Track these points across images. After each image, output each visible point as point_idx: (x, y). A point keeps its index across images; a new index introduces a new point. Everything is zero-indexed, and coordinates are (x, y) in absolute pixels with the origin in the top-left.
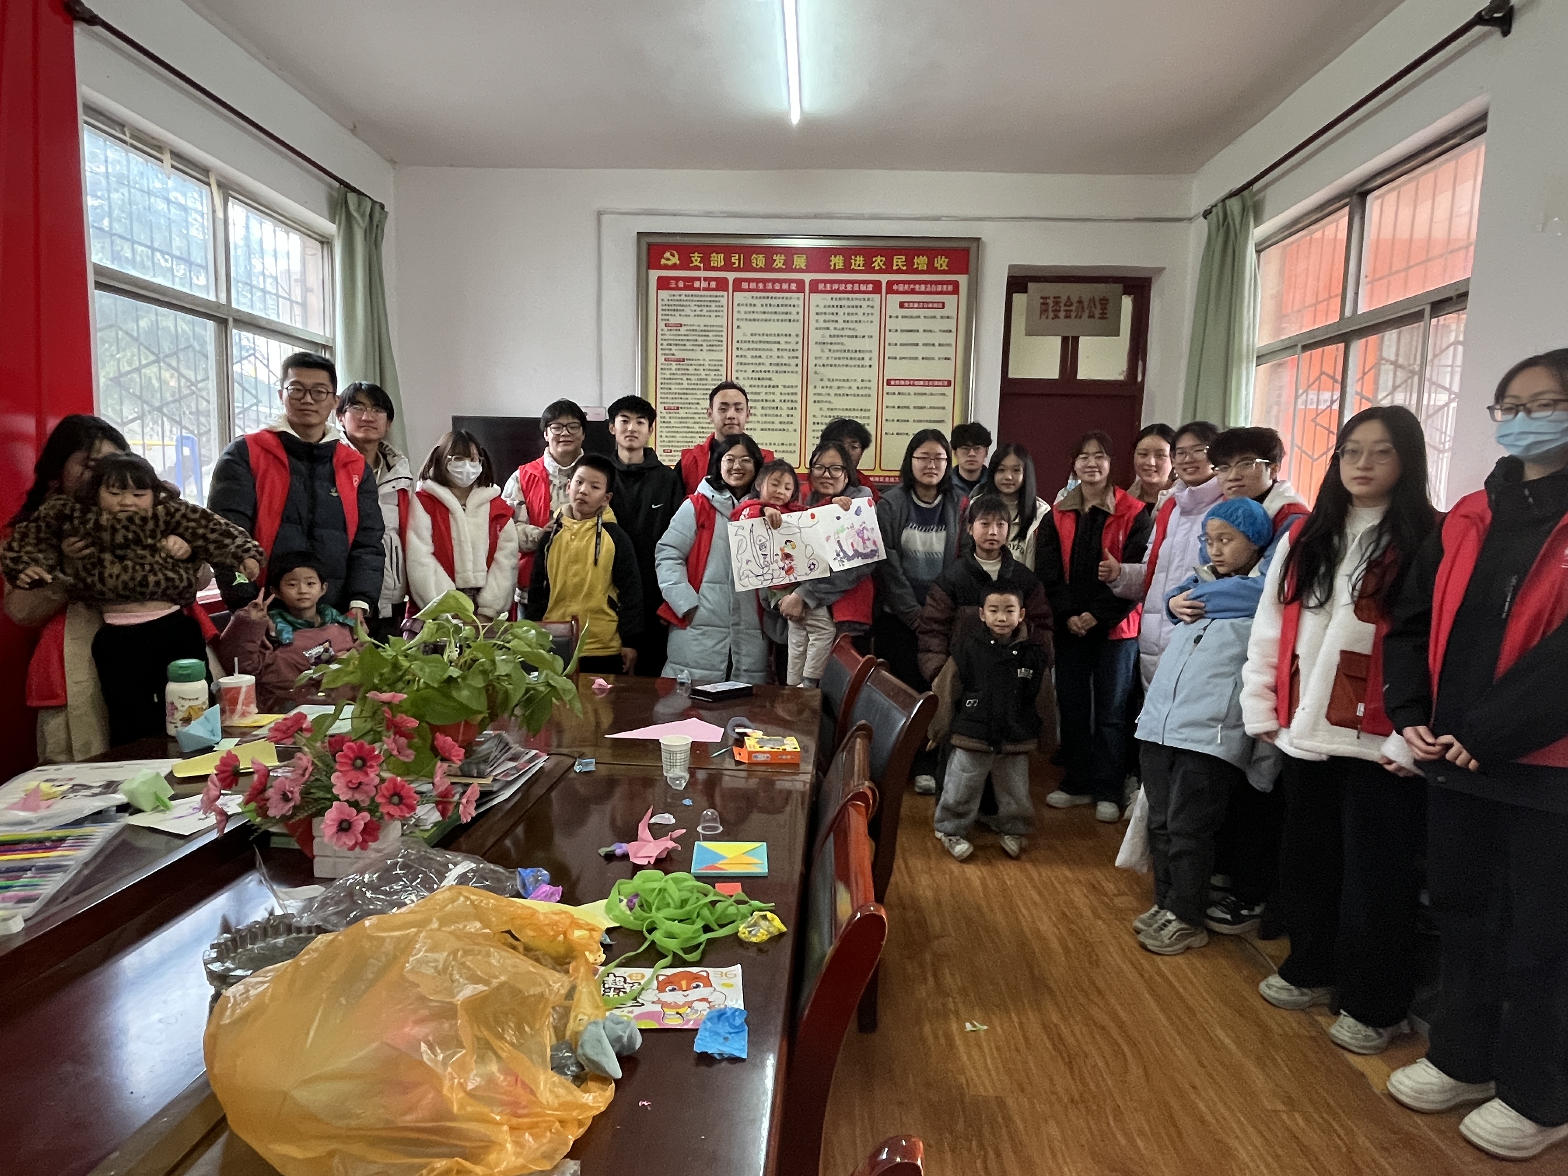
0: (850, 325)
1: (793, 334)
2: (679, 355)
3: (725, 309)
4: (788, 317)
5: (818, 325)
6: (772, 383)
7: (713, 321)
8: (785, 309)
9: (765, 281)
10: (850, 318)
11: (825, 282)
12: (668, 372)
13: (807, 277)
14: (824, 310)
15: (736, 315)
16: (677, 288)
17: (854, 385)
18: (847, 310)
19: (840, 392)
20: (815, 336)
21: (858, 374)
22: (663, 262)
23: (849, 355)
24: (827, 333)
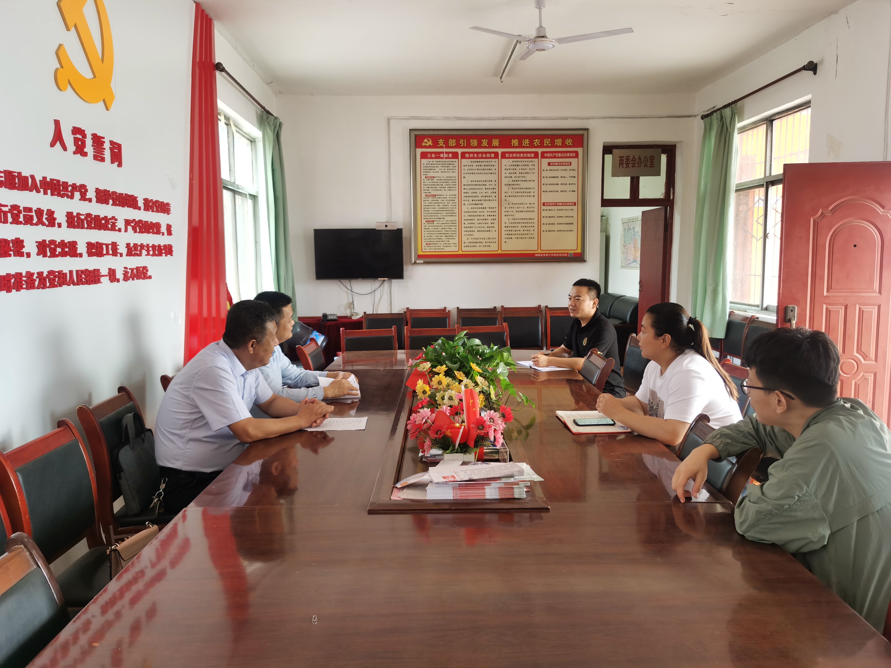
0: (522, 175)
1: (493, 180)
2: (433, 193)
3: (457, 168)
4: (490, 172)
5: (506, 175)
6: (482, 206)
7: (451, 174)
8: (488, 168)
9: (478, 153)
10: (523, 171)
11: (509, 153)
12: (427, 202)
13: (500, 151)
14: (509, 168)
15: (463, 171)
16: (431, 158)
17: (526, 206)
18: (521, 167)
19: (519, 210)
20: (504, 181)
21: (527, 200)
22: (424, 144)
23: (523, 190)
24: (511, 179)
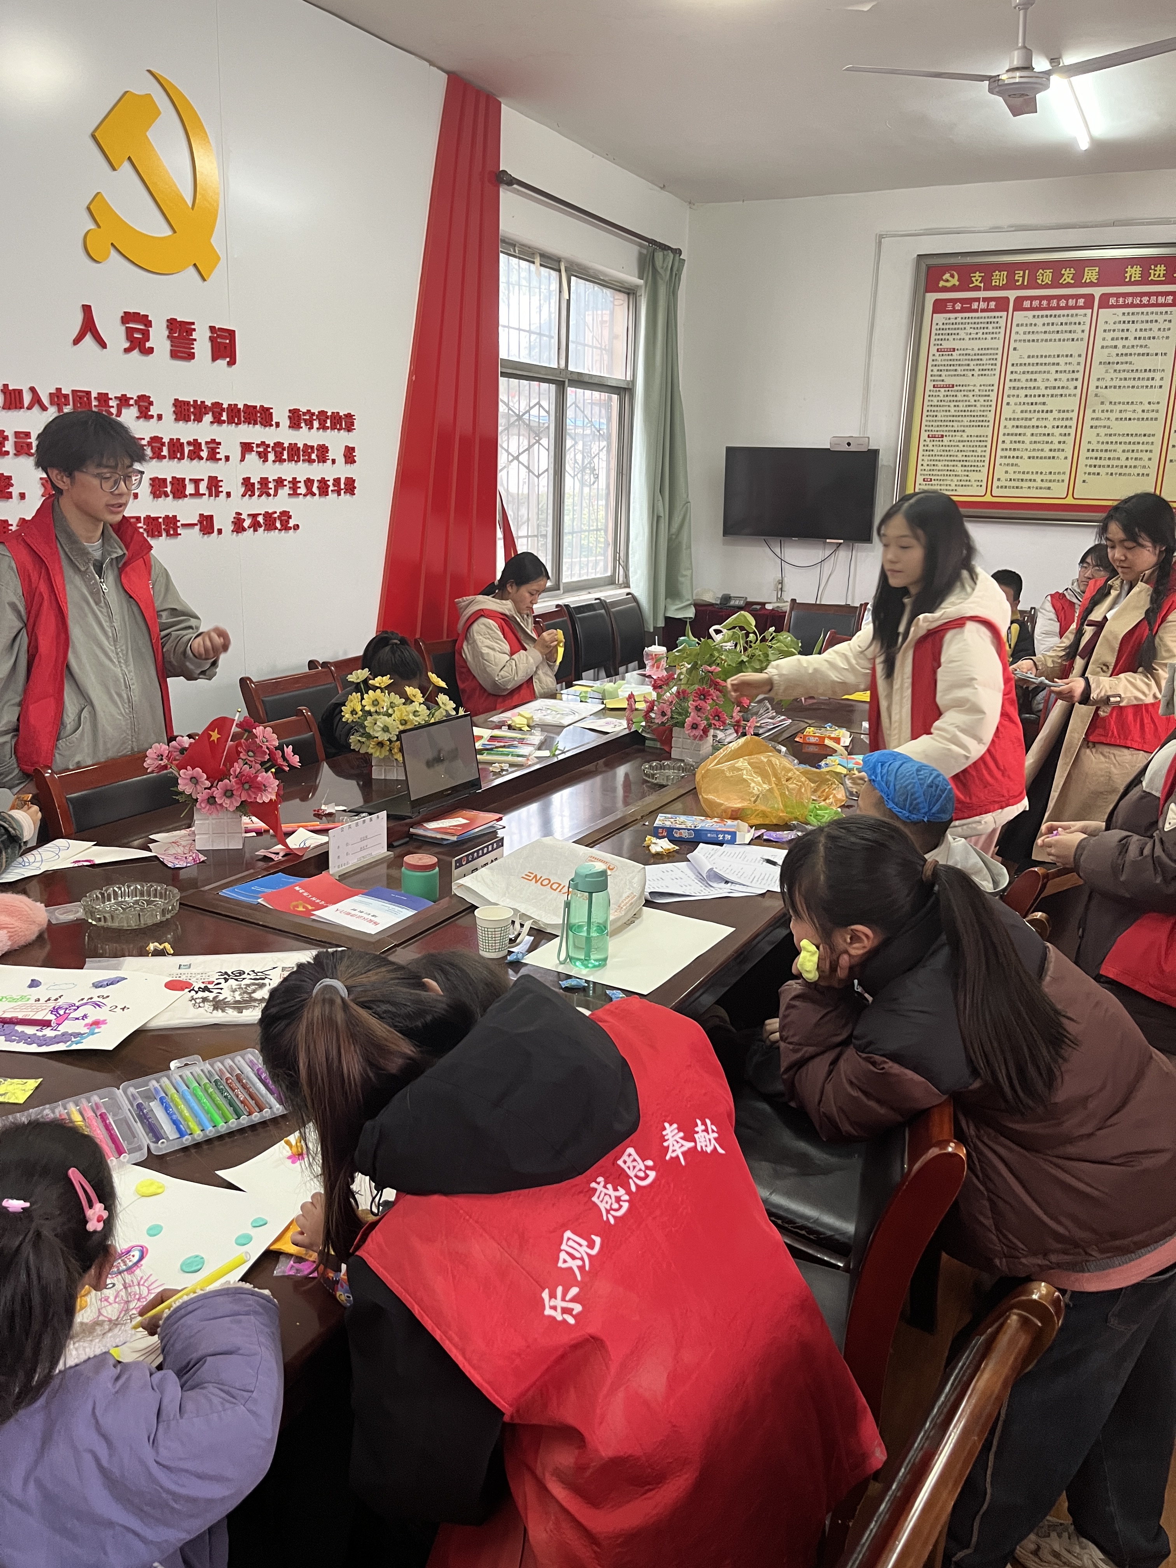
0: (1142, 342)
1: (1075, 354)
2: (949, 381)
3: (1002, 330)
4: (1071, 336)
5: (1105, 343)
6: (1045, 408)
7: (989, 344)
8: (1068, 328)
9: (1049, 298)
10: (1143, 334)
11: (1117, 295)
12: (935, 399)
13: (1097, 292)
14: (1113, 327)
15: (1014, 337)
16: (954, 311)
17: (1139, 408)
18: (1139, 326)
19: (1123, 415)
20: (1100, 355)
21: (1144, 395)
22: (942, 284)
23: (1137, 375)
24: (1116, 351)
